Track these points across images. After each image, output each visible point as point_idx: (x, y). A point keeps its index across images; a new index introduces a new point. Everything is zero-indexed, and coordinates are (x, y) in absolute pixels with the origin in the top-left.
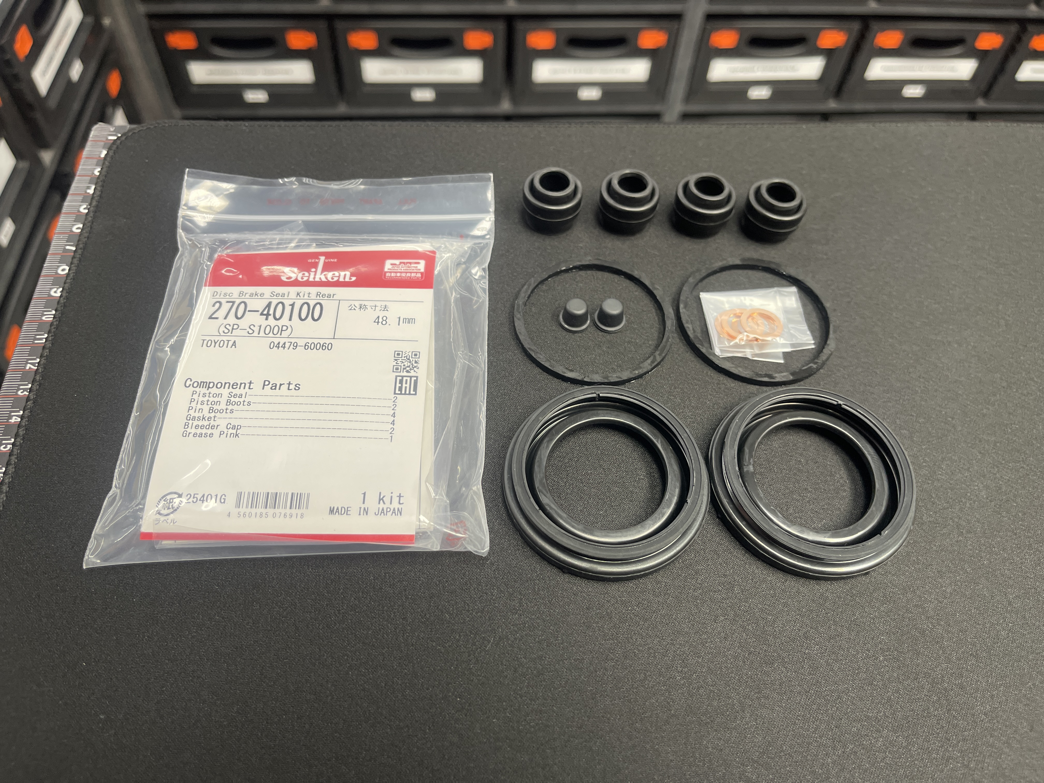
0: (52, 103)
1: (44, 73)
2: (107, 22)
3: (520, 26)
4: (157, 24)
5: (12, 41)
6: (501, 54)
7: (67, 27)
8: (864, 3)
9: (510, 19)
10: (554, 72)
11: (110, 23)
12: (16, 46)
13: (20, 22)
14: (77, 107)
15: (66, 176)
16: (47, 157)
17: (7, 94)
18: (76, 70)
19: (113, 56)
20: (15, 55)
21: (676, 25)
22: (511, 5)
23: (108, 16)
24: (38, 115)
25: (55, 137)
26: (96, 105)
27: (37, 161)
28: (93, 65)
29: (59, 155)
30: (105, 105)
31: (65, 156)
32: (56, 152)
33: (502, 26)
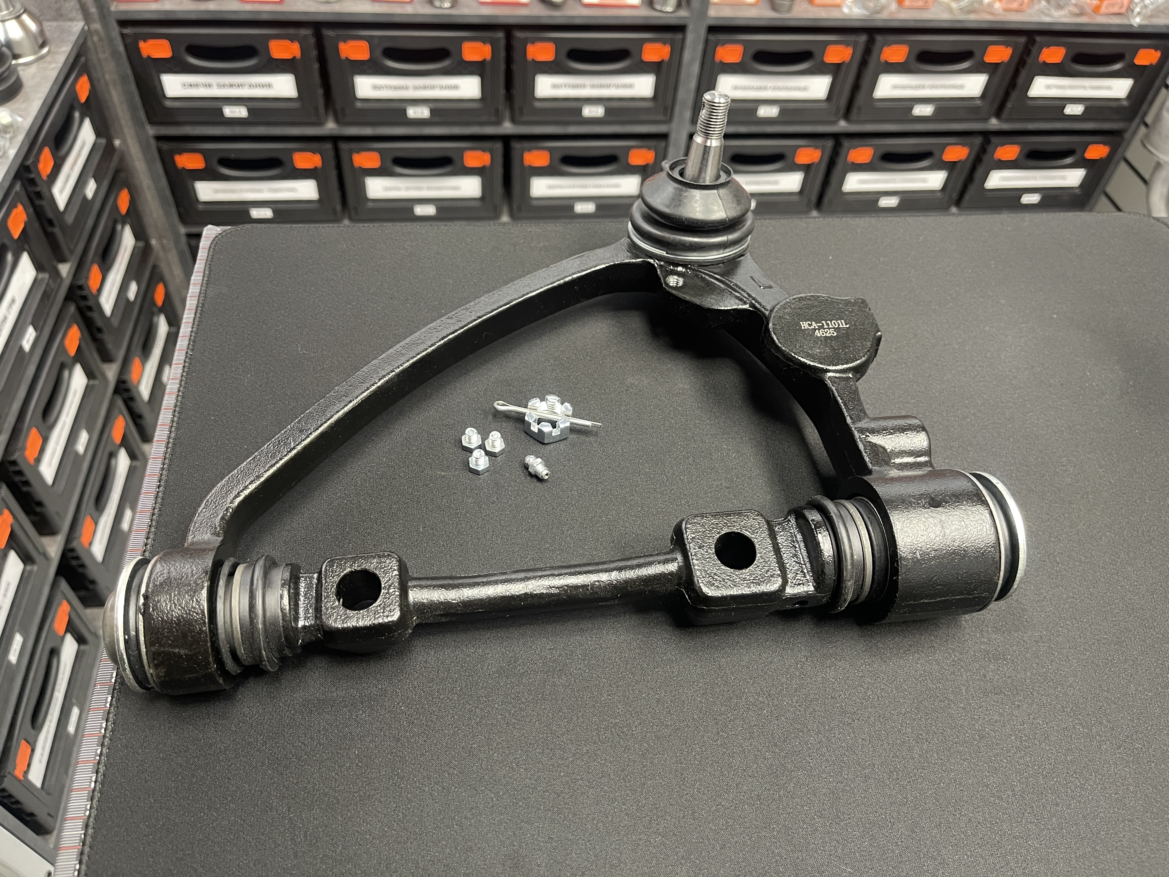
0: (69, 218)
1: (61, 191)
2: (117, 143)
3: (516, 145)
4: (165, 146)
5: (37, 161)
6: (499, 171)
7: (82, 148)
8: (834, 123)
9: (507, 140)
10: (551, 187)
11: (120, 144)
12: (41, 166)
13: (44, 144)
14: (90, 223)
15: (81, 287)
16: (65, 269)
17: (31, 210)
18: (91, 189)
19: (122, 175)
20: (39, 173)
21: (663, 144)
22: (508, 127)
23: (118, 138)
24: (56, 230)
25: (72, 252)
26: (107, 221)
27: (56, 274)
28: (106, 184)
29: (74, 268)
30: (115, 222)
31: (79, 269)
32: (72, 265)
33: (499, 146)
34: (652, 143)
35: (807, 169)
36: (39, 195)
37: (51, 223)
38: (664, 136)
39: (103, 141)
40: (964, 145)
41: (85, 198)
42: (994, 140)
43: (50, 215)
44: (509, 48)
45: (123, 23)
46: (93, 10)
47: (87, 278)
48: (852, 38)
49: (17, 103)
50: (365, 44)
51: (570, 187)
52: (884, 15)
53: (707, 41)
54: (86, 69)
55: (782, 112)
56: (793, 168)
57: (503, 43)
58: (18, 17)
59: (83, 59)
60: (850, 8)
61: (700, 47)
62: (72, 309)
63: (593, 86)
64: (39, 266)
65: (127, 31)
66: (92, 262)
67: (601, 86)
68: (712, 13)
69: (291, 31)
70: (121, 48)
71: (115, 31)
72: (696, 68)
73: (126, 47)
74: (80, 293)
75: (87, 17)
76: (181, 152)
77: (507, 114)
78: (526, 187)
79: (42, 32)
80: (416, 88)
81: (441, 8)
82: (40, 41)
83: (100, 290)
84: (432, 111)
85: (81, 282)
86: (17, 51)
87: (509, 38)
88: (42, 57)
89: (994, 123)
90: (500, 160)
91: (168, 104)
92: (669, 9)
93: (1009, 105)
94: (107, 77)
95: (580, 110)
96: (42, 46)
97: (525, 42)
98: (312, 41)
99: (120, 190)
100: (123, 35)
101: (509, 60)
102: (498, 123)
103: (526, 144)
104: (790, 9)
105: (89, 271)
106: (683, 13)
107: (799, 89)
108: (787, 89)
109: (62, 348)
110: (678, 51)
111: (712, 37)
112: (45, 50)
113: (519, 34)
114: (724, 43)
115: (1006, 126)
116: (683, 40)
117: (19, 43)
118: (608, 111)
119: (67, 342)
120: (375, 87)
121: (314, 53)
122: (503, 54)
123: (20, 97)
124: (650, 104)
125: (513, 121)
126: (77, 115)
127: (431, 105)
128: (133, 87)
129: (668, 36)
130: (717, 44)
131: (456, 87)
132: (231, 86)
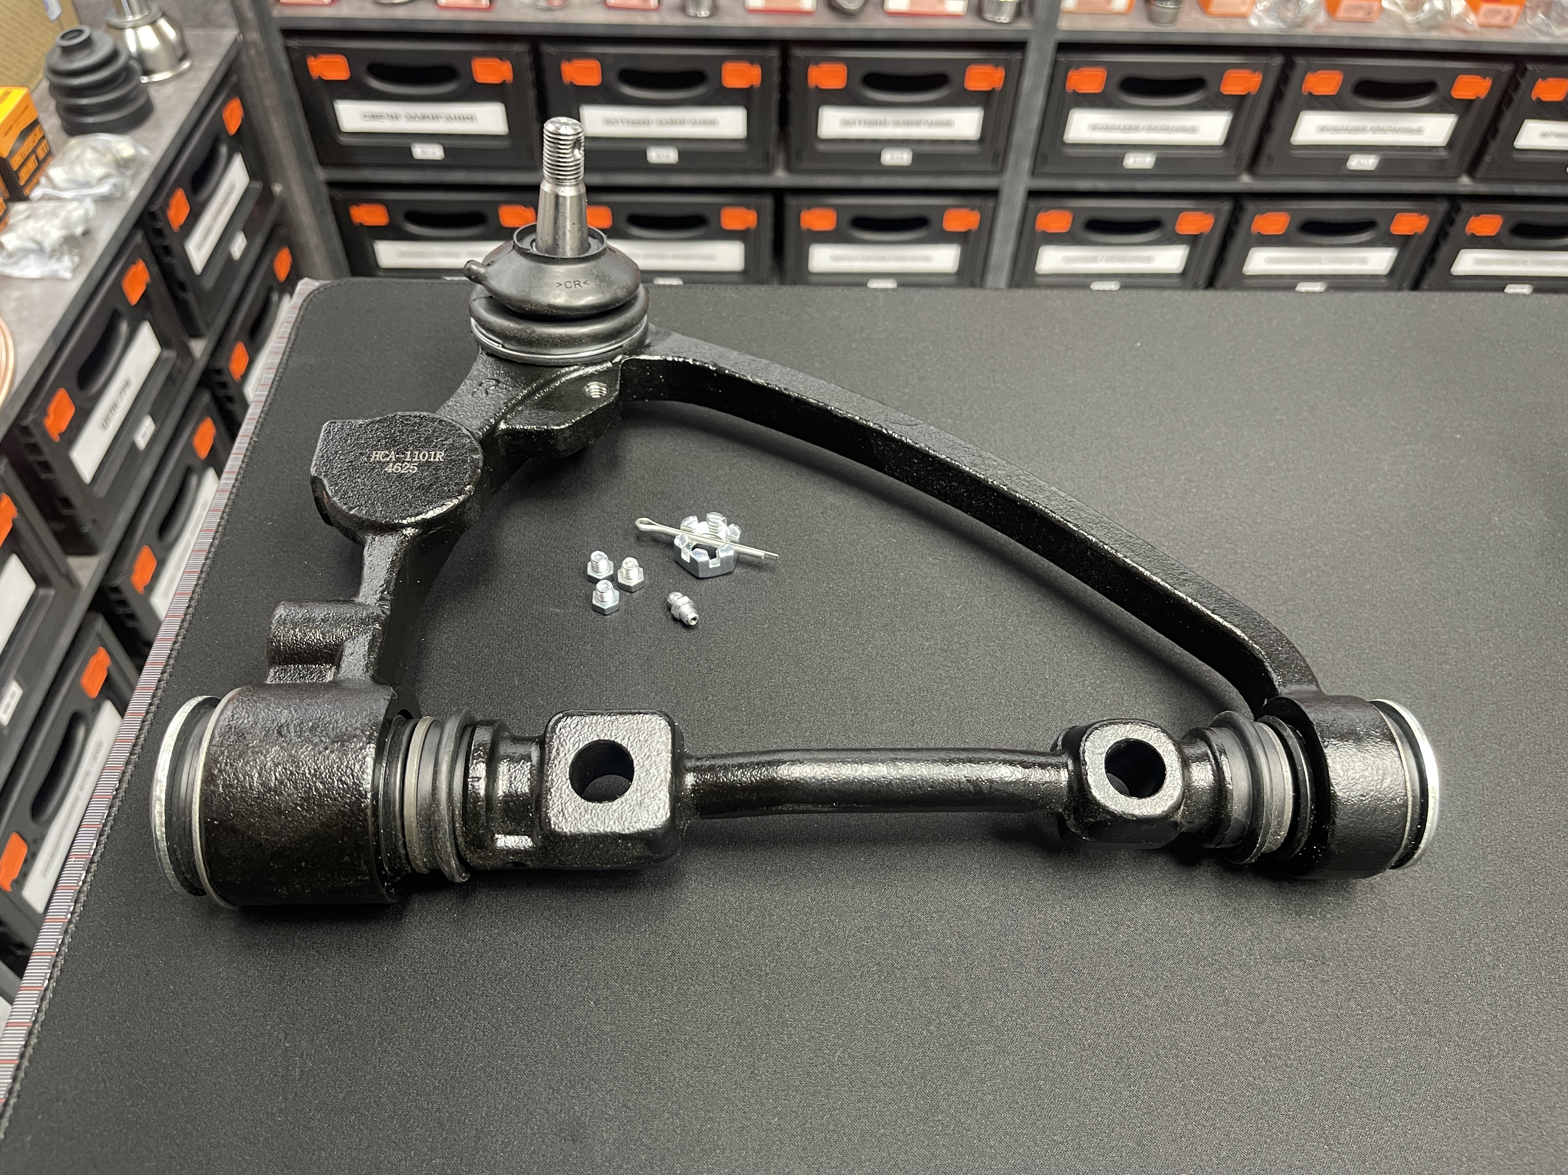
0: (208, 283)
1: (199, 247)
2: (277, 188)
3: (791, 202)
4: (339, 195)
5: (166, 206)
6: (768, 236)
7: (229, 193)
8: (1235, 177)
9: (779, 194)
10: (836, 258)
11: (282, 191)
12: (171, 213)
13: (177, 184)
14: (236, 289)
15: (219, 372)
16: (199, 347)
17: (155, 269)
18: (238, 245)
19: (282, 231)
20: (168, 223)
21: (990, 203)
22: (781, 177)
23: (276, 181)
24: (190, 297)
25: (208, 325)
26: (258, 289)
27: (186, 352)
28: (259, 241)
29: (211, 345)
30: (270, 290)
31: (219, 347)
32: (209, 342)
33: (768, 202)
34: (977, 201)
35: (1193, 241)
36: (167, 250)
37: (182, 287)
38: (993, 193)
39: (258, 185)
40: (1421, 212)
41: (230, 257)
42: (1465, 207)
43: (181, 275)
44: (785, 71)
45: (289, 33)
46: (250, 15)
47: (228, 359)
48: (1262, 60)
49: (144, 131)
50: (595, 65)
51: (862, 259)
52: (1309, 30)
53: (1055, 63)
54: (238, 91)
55: (1159, 162)
56: (1173, 239)
57: (776, 64)
58: (153, 23)
59: (234, 79)
60: (1260, 19)
61: (1046, 71)
62: (206, 398)
63: (897, 124)
64: (163, 341)
65: (294, 43)
66: (237, 340)
67: (908, 123)
68: (1064, 24)
69: (501, 47)
70: (285, 66)
71: (278, 43)
72: (1039, 101)
73: (292, 65)
74: (218, 378)
75: (242, 23)
76: (358, 202)
77: (781, 159)
78: (803, 258)
79: (182, 42)
80: (661, 123)
81: (696, 17)
82: (180, 53)
83: (245, 376)
84: (681, 154)
85: (220, 364)
86: (150, 65)
87: (785, 57)
88: (181, 75)
89: (1465, 184)
90: (769, 220)
91: (344, 140)
92: (1004, 18)
93: (1487, 158)
94: (268, 102)
95: (878, 156)
96: (182, 58)
97: (806, 63)
98: (527, 60)
99: (279, 248)
100: (288, 49)
101: (784, 88)
102: (768, 170)
103: (804, 200)
104: (1174, 20)
105: (231, 350)
106: (1023, 25)
107: (1184, 130)
108: (1167, 129)
109: (189, 448)
110: (1015, 77)
111: (1063, 58)
112: (186, 65)
113: (799, 53)
114: (1079, 65)
115: (1483, 188)
116: (1022, 62)
117: (154, 55)
118: (916, 157)
119: (197, 441)
120: (609, 122)
121: (530, 76)
122: (776, 79)
123: (150, 124)
124: (973, 149)
125: (789, 168)
126: (224, 150)
127: (681, 145)
128: (300, 117)
129: (1002, 55)
130: (1069, 67)
131: (713, 123)
132: (424, 118)
